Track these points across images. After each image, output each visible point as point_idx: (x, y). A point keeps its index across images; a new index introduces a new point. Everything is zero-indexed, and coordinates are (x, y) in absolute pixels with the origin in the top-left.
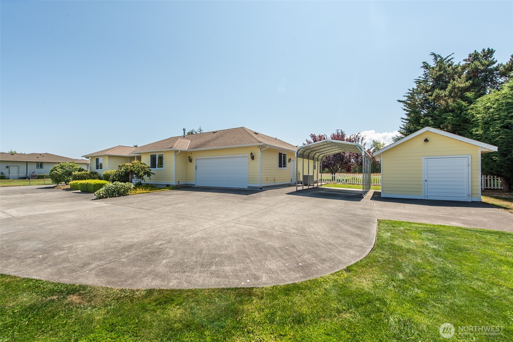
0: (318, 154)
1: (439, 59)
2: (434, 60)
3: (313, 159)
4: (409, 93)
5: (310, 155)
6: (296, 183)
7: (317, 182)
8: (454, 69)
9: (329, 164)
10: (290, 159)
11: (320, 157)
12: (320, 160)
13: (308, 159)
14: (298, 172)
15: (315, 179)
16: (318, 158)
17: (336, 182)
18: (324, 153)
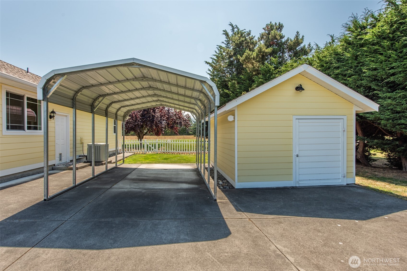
0: (117, 106)
1: (236, 30)
2: (231, 31)
3: (106, 114)
4: (215, 55)
5: (96, 104)
6: (72, 161)
7: (115, 154)
8: (251, 39)
9: (135, 126)
10: (53, 112)
11: (121, 113)
12: (121, 118)
13: (92, 112)
14: (78, 138)
15: (112, 148)
16: (116, 114)
17: (146, 150)
18: (127, 106)
